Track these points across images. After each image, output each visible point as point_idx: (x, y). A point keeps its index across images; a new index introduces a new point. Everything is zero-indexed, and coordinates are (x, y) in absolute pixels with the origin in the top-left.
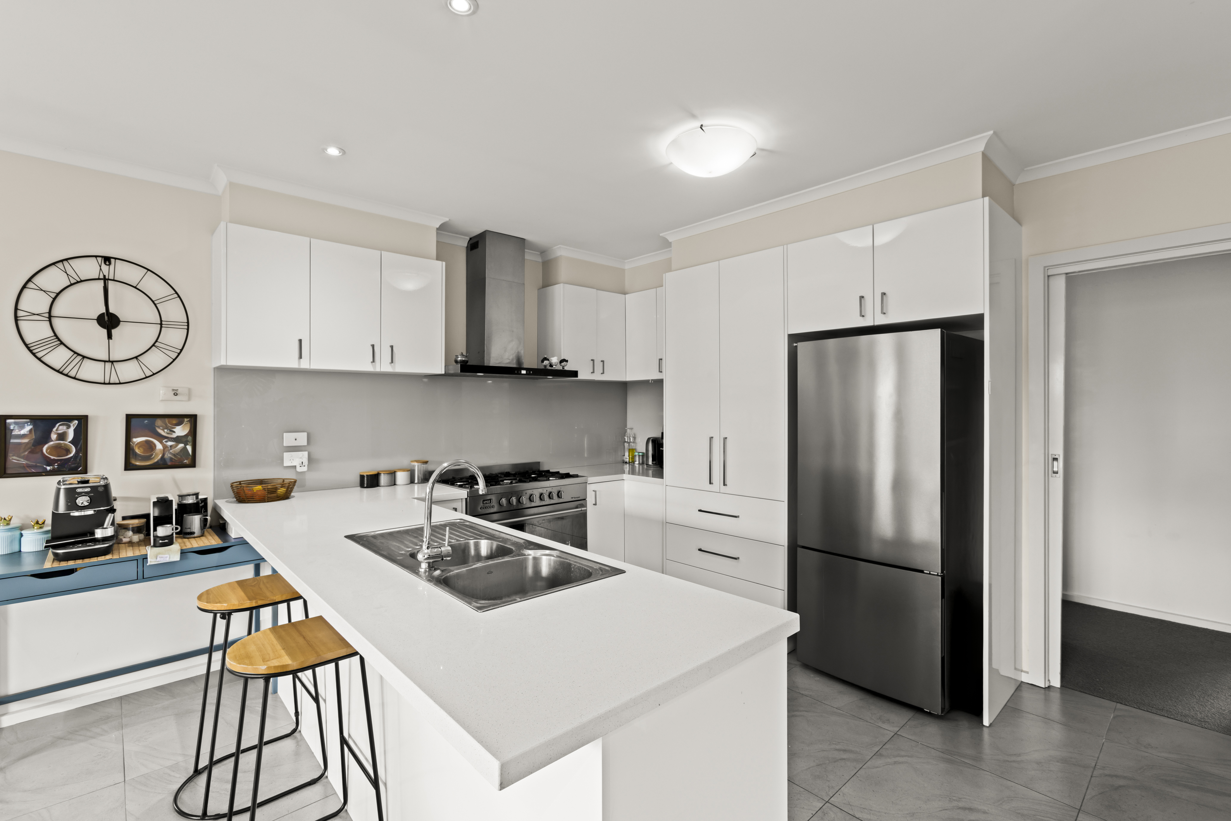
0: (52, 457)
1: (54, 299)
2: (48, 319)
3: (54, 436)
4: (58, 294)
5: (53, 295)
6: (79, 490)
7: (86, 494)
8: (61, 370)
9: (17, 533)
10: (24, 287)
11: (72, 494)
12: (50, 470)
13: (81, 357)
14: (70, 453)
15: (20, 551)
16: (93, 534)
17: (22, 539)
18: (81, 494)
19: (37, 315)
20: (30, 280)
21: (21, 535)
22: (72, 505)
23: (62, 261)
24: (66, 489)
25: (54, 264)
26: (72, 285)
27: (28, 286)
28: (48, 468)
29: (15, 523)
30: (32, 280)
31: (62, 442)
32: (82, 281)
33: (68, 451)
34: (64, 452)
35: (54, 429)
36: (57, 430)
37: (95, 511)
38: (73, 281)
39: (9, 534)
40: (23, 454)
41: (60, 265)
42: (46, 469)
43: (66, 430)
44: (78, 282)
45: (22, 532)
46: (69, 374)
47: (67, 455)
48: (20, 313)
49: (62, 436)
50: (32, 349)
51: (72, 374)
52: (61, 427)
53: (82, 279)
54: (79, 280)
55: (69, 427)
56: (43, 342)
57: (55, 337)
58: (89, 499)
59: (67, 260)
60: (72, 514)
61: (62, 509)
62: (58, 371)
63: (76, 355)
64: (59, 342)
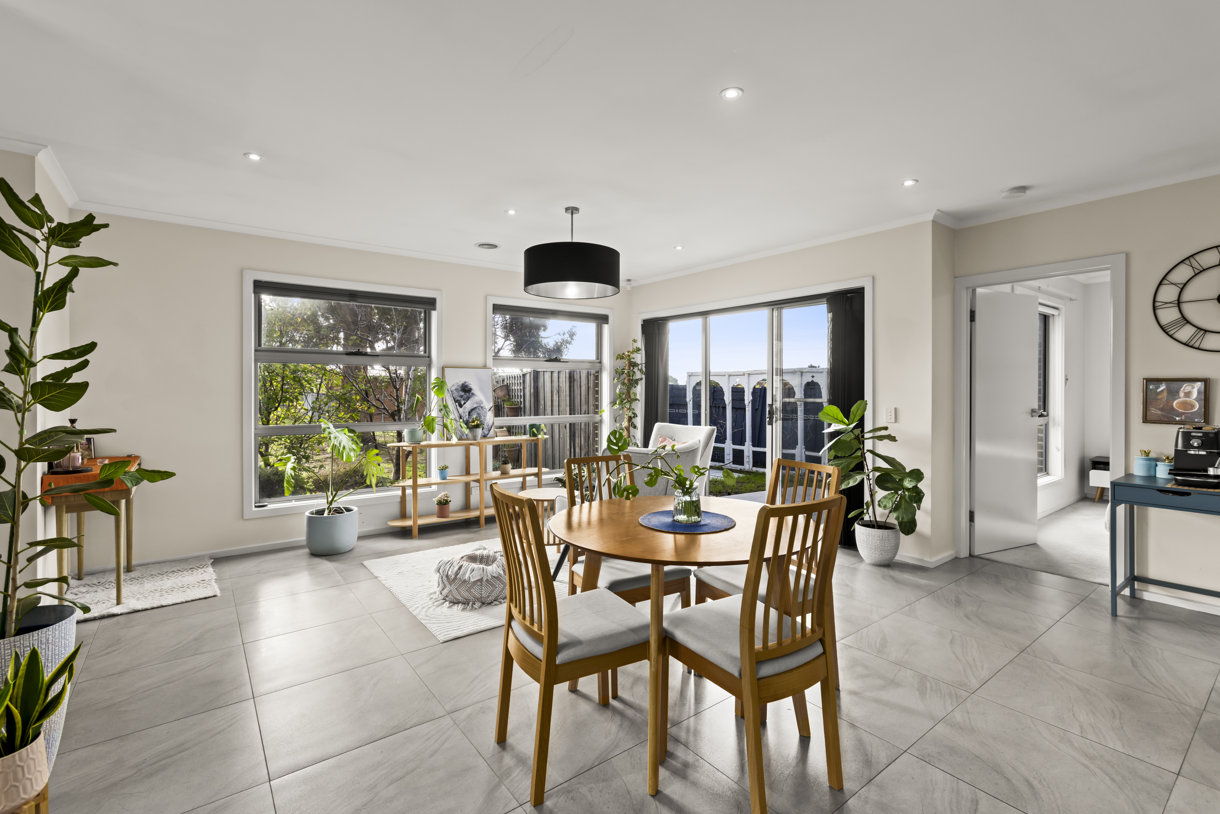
0: (1180, 411)
1: (1182, 289)
2: (1177, 305)
3: (1182, 394)
4: (1185, 284)
5: (1181, 286)
6: (1193, 434)
7: (1199, 437)
8: (1187, 343)
9: (1154, 463)
10: (1160, 284)
11: (1187, 437)
12: (1179, 420)
13: (1204, 332)
14: (1194, 408)
15: (1155, 476)
16: (1207, 471)
17: (1157, 468)
18: (1194, 437)
19: (1169, 303)
20: (1164, 278)
21: (1156, 465)
22: (1187, 444)
23: (1188, 258)
24: (1183, 432)
25: (1182, 262)
26: (1196, 275)
27: (1162, 283)
28: (1177, 419)
29: (1152, 455)
30: (1166, 278)
31: (1188, 399)
32: (1204, 270)
33: (1193, 406)
34: (1190, 407)
35: (1182, 389)
36: (1184, 390)
37: (1207, 452)
38: (1197, 271)
39: (1148, 462)
40: (1159, 407)
41: (1187, 262)
42: (1176, 419)
43: (1191, 390)
44: (1201, 271)
45: (1157, 463)
46: (1193, 346)
47: (1192, 409)
48: (1157, 304)
49: (1188, 394)
50: (1165, 329)
51: (1197, 345)
52: (1187, 388)
53: (1205, 268)
54: (1202, 269)
55: (1193, 388)
56: (1173, 324)
57: (1182, 318)
58: (1201, 442)
59: (1192, 256)
60: (1189, 452)
61: (1180, 447)
62: (1185, 344)
63: (1199, 330)
64: (1185, 322)
